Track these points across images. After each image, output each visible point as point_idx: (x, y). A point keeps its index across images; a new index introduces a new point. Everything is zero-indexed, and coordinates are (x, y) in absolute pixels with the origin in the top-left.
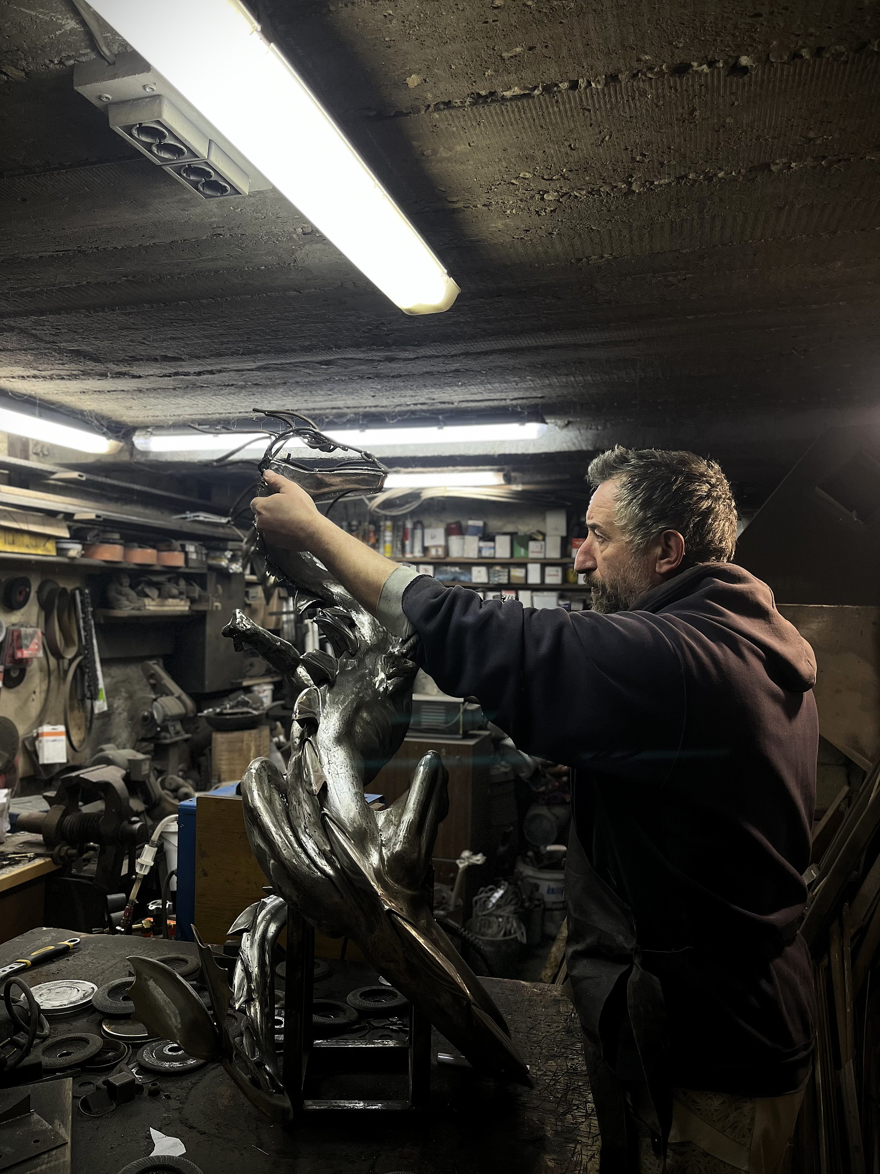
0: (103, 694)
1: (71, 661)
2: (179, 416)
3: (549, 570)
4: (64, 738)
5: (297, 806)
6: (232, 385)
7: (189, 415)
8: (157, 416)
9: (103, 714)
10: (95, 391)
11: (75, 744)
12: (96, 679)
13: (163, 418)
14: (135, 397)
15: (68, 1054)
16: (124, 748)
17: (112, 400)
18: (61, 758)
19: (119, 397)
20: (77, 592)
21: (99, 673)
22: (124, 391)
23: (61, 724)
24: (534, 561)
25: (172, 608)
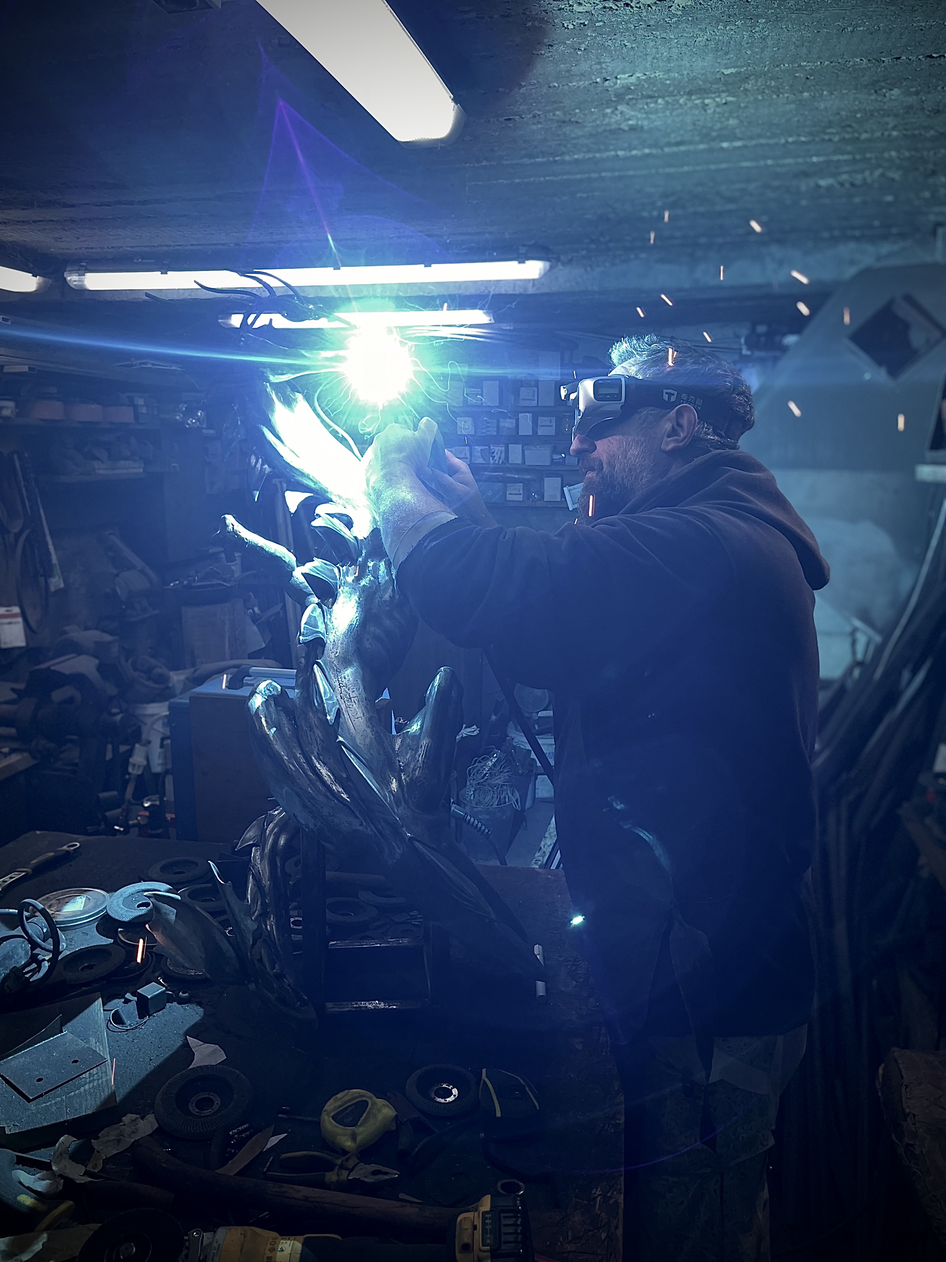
0: (57, 570)
1: (18, 536)
2: (119, 247)
3: (542, 420)
4: (20, 620)
5: (308, 732)
6: (184, 216)
7: (131, 247)
8: (92, 248)
9: (58, 591)
10: (19, 222)
11: (33, 624)
12: (49, 554)
13: (99, 250)
14: (66, 228)
15: (90, 967)
16: (87, 629)
17: (39, 231)
18: (20, 642)
19: (46, 227)
20: (15, 456)
21: (51, 548)
22: (52, 221)
23: (15, 605)
24: (526, 410)
25: (124, 471)
